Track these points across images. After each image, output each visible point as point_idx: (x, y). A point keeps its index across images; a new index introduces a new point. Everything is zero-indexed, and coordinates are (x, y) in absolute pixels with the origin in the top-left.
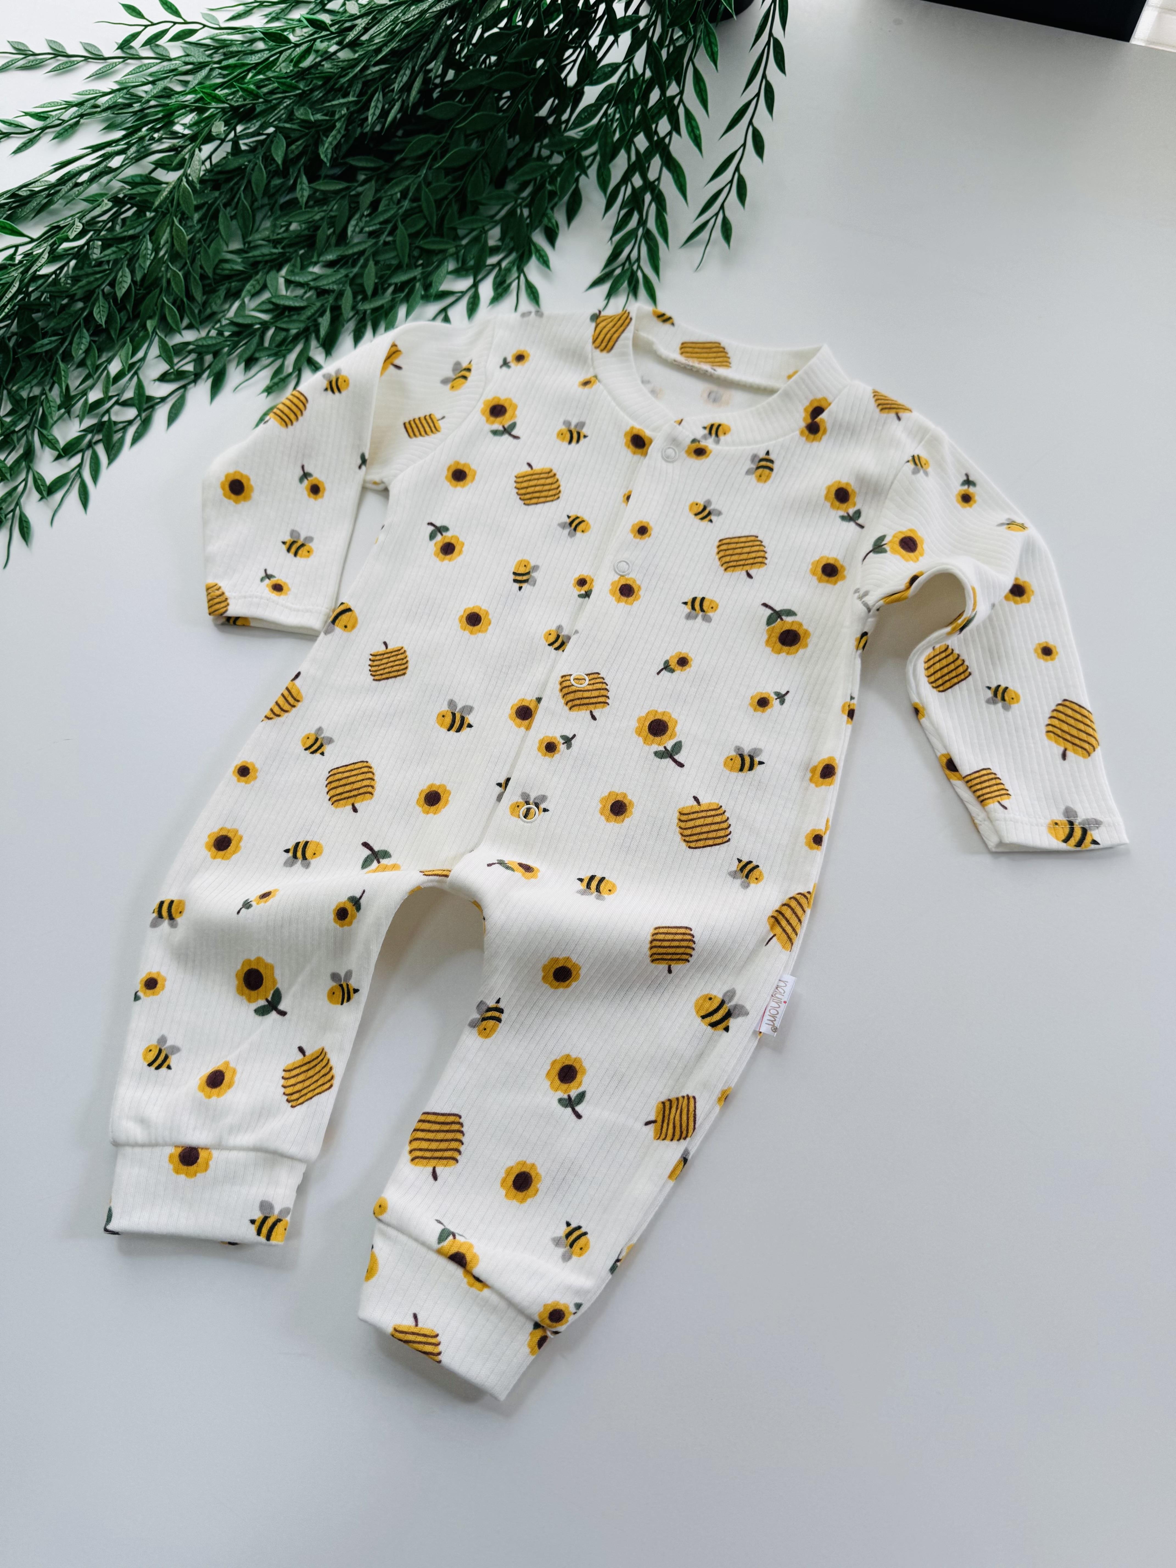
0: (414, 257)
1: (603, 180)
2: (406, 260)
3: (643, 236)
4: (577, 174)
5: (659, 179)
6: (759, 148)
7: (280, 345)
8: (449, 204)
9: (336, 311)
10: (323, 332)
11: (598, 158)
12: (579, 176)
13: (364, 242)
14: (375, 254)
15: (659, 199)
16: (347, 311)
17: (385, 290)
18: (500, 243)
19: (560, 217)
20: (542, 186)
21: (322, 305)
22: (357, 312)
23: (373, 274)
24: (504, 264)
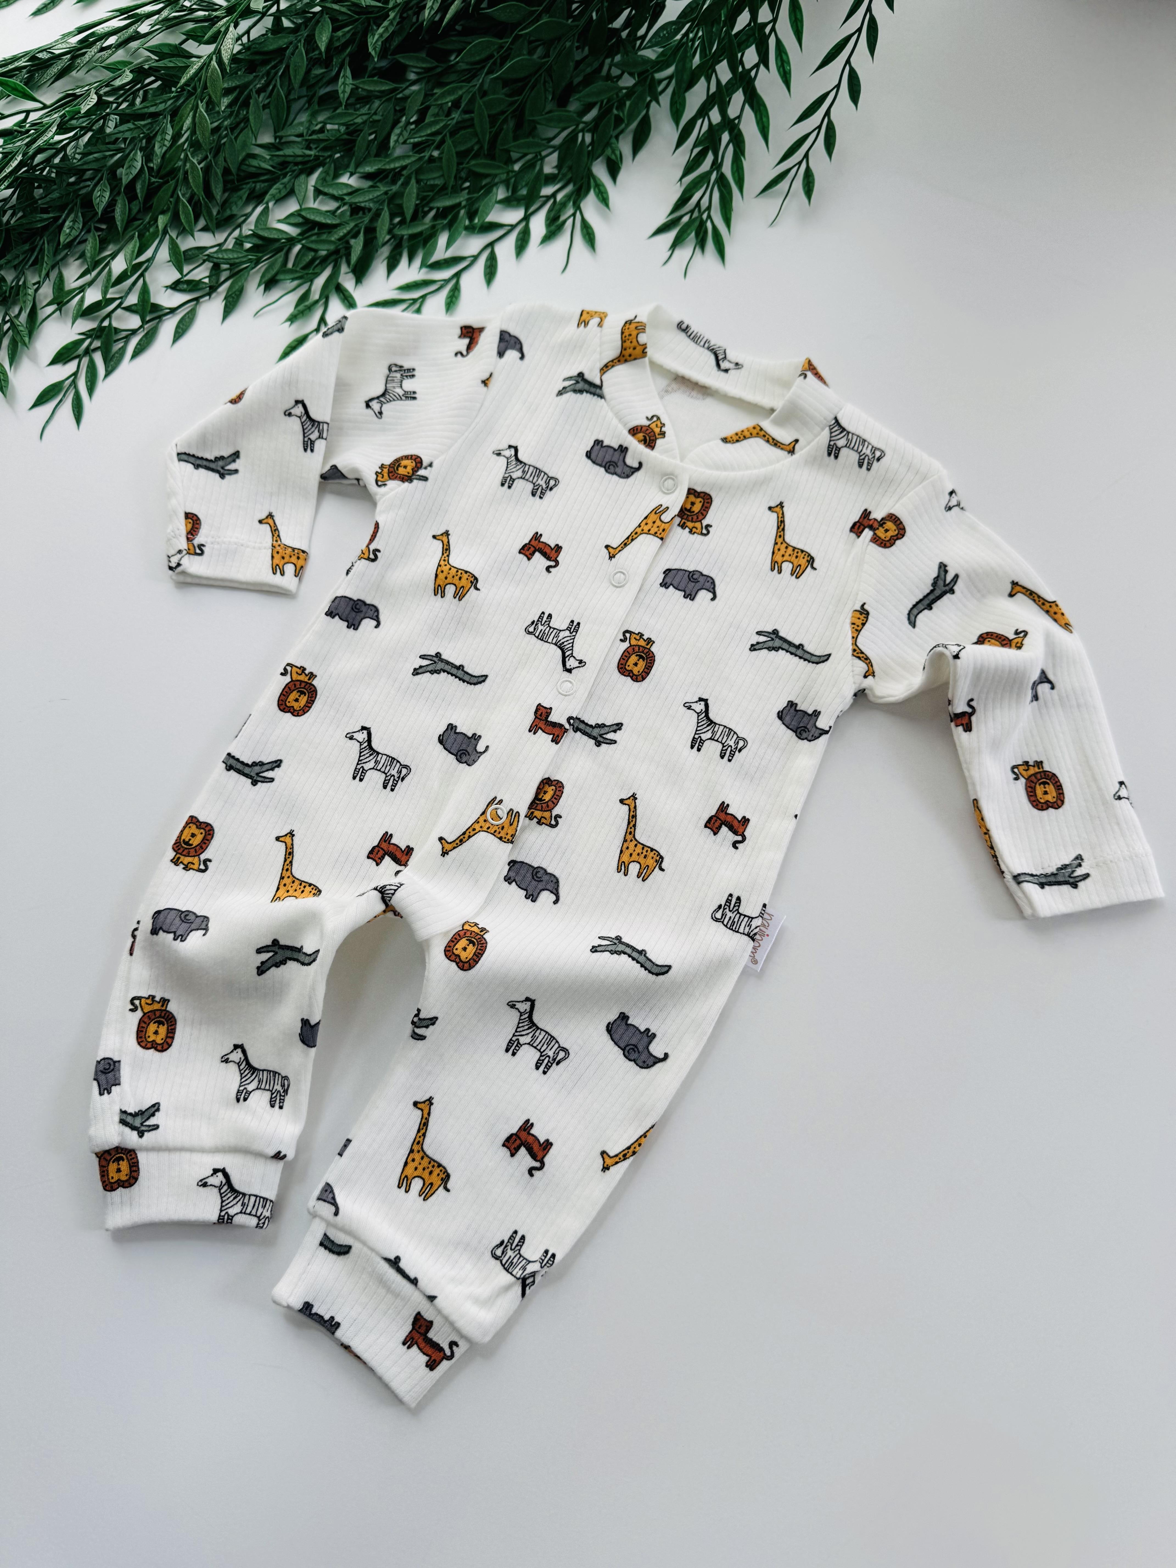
0: (461, 178)
1: (676, 112)
2: (452, 182)
3: (716, 181)
4: (649, 99)
5: (739, 117)
6: (855, 94)
7: (306, 267)
8: (505, 121)
9: (370, 232)
10: (354, 258)
11: (674, 81)
12: (650, 101)
13: (409, 157)
14: (418, 172)
15: (738, 141)
16: (383, 235)
17: (426, 214)
18: (556, 171)
19: (625, 146)
20: (608, 111)
21: (356, 226)
22: (394, 237)
23: (415, 195)
24: (559, 197)
